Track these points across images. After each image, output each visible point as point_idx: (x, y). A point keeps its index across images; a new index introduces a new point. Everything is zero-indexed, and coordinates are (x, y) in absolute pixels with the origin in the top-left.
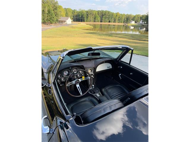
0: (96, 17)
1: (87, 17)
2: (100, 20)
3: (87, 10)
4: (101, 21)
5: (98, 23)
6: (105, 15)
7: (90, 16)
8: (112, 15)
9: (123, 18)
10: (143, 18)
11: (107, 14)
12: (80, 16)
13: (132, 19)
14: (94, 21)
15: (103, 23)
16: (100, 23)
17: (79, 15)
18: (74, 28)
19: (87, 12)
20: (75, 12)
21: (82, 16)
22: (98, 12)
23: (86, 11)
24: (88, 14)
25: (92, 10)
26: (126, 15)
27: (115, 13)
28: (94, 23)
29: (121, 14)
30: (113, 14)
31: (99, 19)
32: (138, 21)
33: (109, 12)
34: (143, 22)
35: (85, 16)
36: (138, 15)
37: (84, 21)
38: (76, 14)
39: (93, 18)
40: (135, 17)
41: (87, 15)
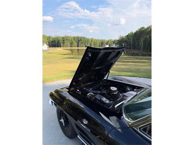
0: (72, 42)
1: (63, 43)
2: (76, 45)
3: (63, 36)
4: (78, 46)
5: (75, 47)
6: (81, 40)
7: (66, 41)
8: (88, 41)
9: (98, 43)
10: (116, 42)
11: (83, 39)
12: (56, 42)
13: (106, 44)
14: (71, 47)
15: (79, 48)
16: (77, 48)
17: (55, 41)
18: (52, 54)
19: (63, 38)
20: (51, 38)
21: (58, 42)
22: (74, 38)
23: (61, 37)
24: (64, 39)
25: (68, 36)
26: (100, 40)
27: (90, 38)
28: (71, 48)
29: (96, 39)
30: (88, 40)
31: (76, 44)
32: (111, 45)
33: (84, 38)
34: (115, 45)
35: (61, 41)
36: (111, 40)
37: (60, 47)
38: (51, 40)
39: (69, 43)
40: (108, 42)
41: (63, 41)
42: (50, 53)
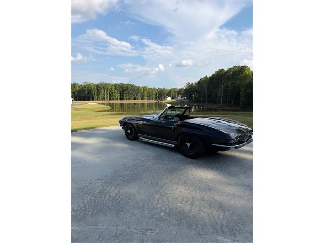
0: (113, 93)
1: (98, 94)
2: (119, 97)
3: (97, 83)
4: (122, 99)
5: (116, 101)
6: (127, 89)
7: (103, 91)
8: (138, 90)
9: (155, 94)
10: (182, 92)
11: (130, 88)
12: (86, 93)
13: (167, 95)
14: (110, 99)
15: (125, 102)
16: (119, 102)
17: (84, 91)
19: (97, 86)
20: (77, 85)
21: (88, 92)
22: (116, 85)
23: (95, 85)
24: (99, 88)
25: (106, 83)
26: (157, 90)
27: (141, 86)
28: (111, 102)
30: (138, 88)
31: (118, 95)
32: (175, 97)
33: (132, 86)
34: (181, 97)
35: (94, 92)
36: (174, 89)
37: (93, 100)
38: (78, 89)
39: (107, 94)
40: (170, 91)
41: (98, 90)
42: (77, 110)
